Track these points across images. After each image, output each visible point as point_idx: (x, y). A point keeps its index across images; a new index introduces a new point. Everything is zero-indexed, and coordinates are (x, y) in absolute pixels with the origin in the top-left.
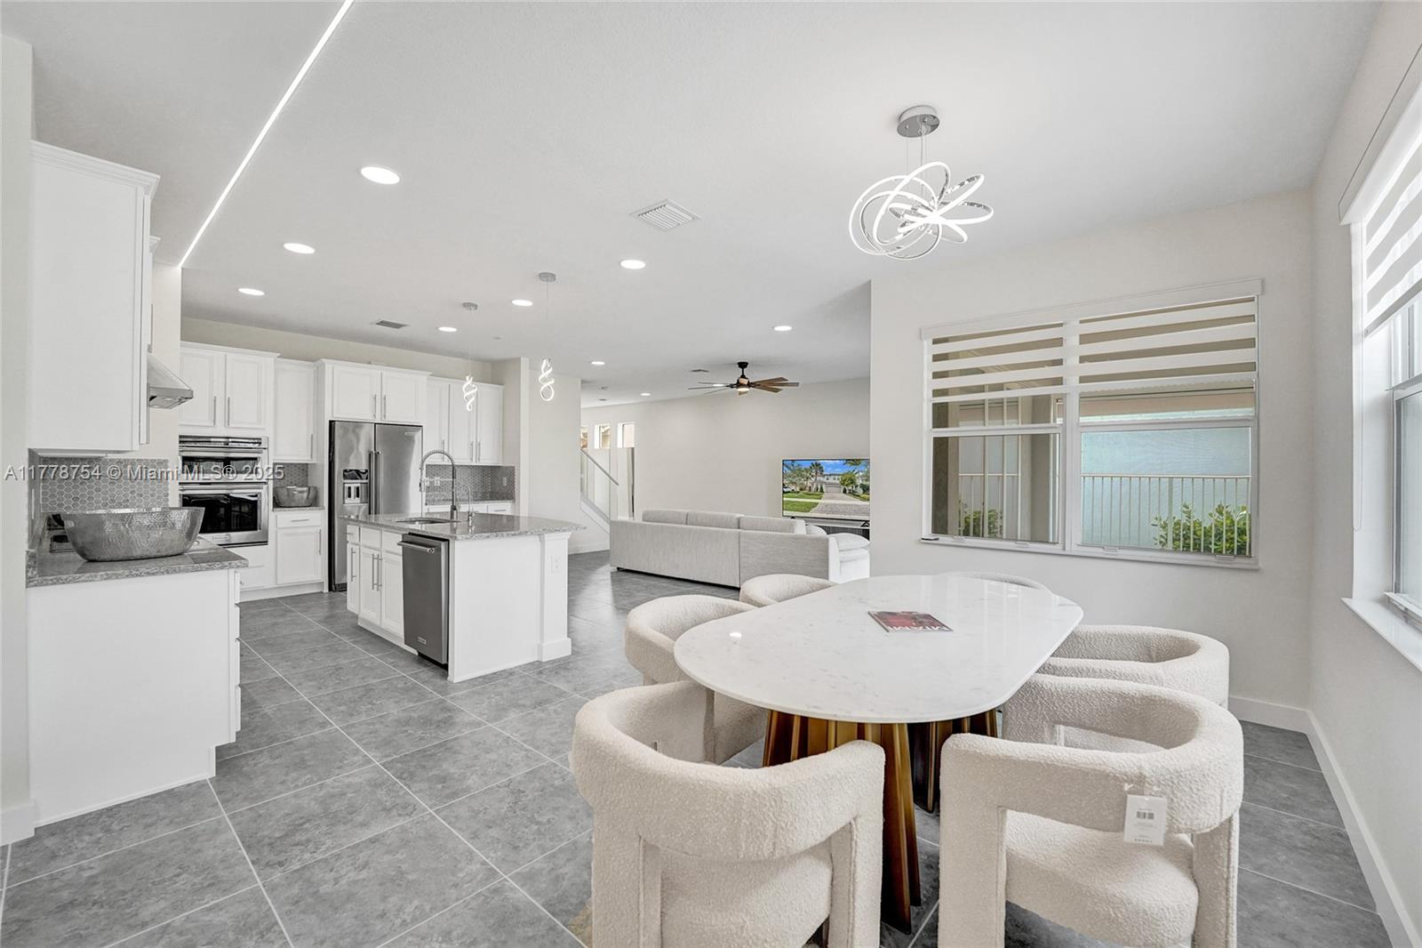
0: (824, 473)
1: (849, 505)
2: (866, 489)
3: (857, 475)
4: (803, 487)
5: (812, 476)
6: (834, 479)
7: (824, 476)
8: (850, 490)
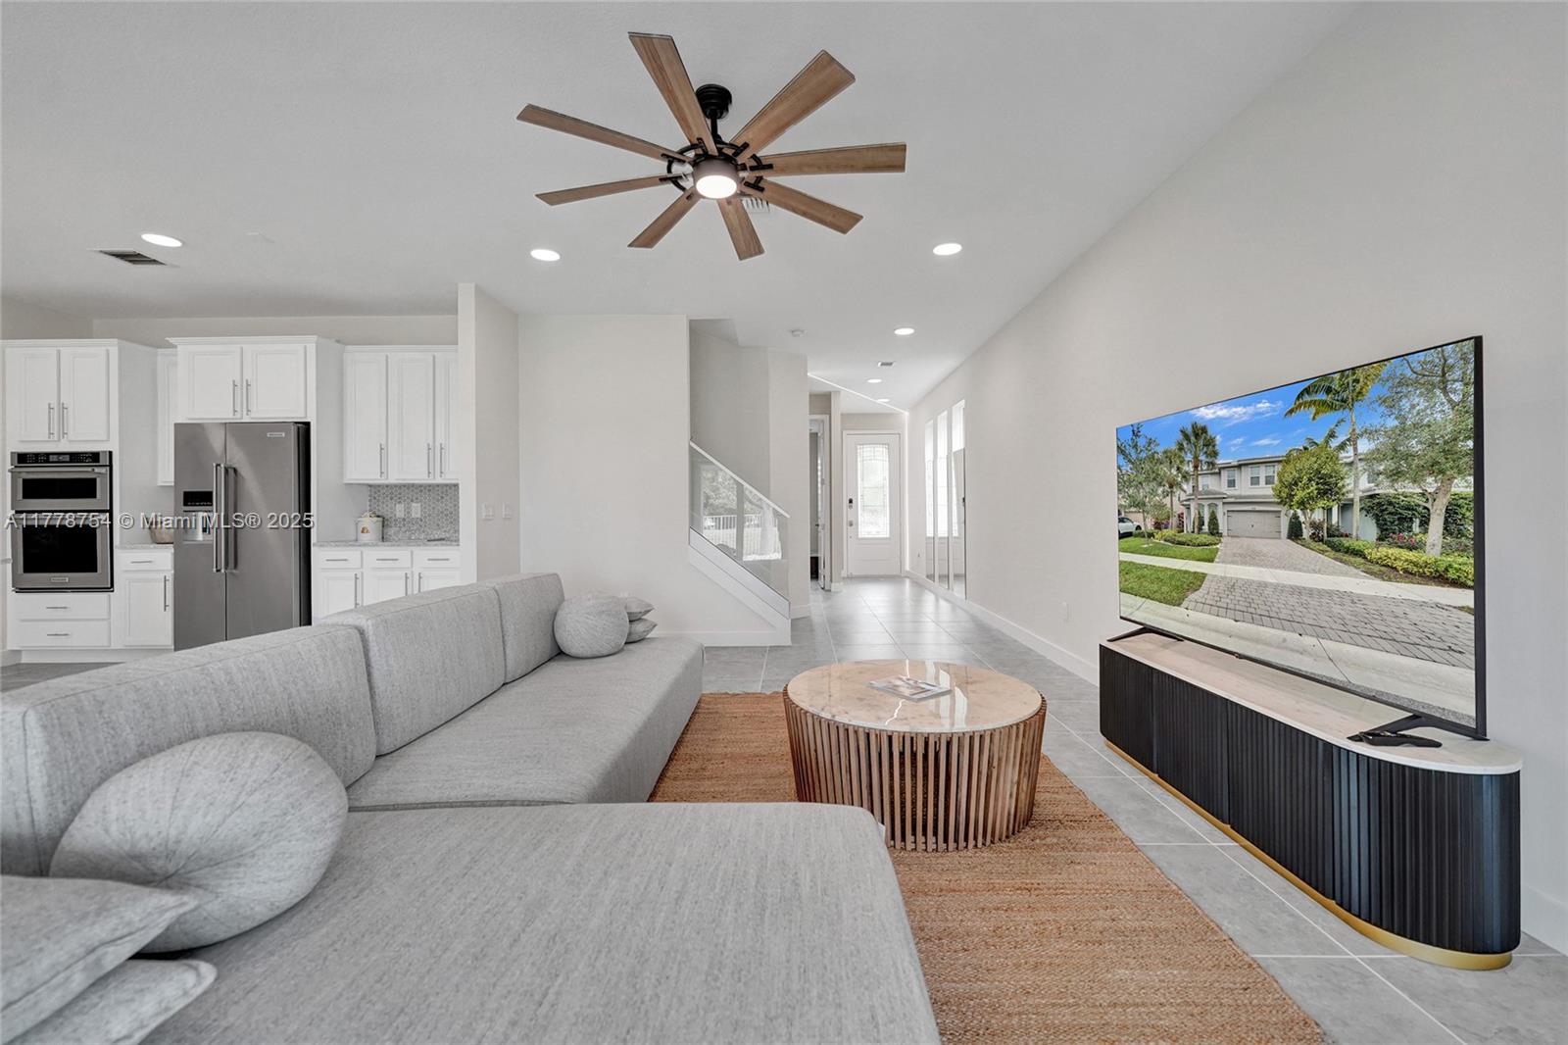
0: (1220, 461)
1: (1311, 592)
3: (1348, 455)
5: (1183, 475)
6: (1255, 481)
7: (1219, 473)
8: (1315, 526)
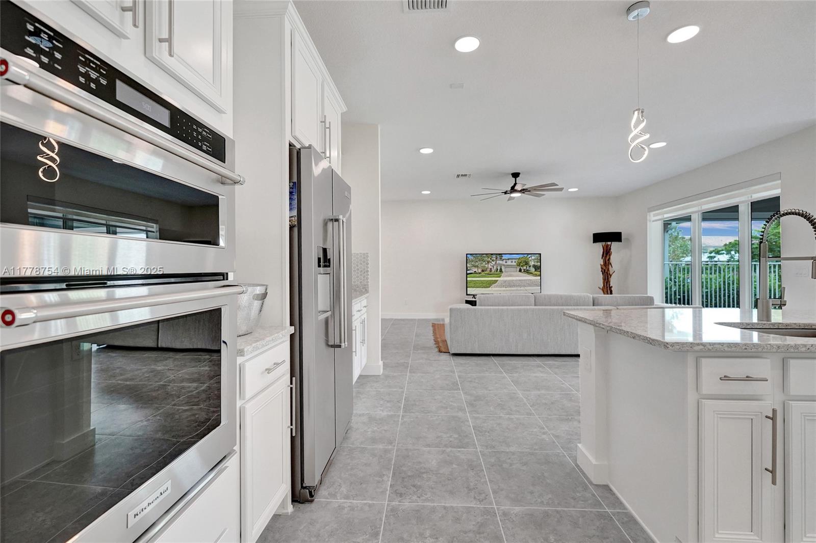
0: (503, 258)
1: (523, 280)
2: (538, 268)
3: (530, 259)
4: (484, 269)
5: (493, 261)
6: (512, 262)
7: (503, 260)
8: (524, 270)
